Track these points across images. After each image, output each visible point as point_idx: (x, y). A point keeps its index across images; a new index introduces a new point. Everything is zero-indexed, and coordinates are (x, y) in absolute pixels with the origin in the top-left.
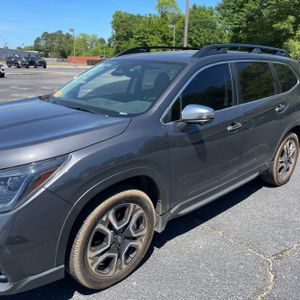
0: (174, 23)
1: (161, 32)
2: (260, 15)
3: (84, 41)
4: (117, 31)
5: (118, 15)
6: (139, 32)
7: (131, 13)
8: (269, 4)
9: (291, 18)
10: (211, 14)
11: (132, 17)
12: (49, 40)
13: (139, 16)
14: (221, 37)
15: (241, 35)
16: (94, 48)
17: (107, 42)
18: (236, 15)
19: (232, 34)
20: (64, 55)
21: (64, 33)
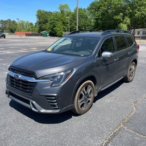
0: (68, 16)
1: (62, 20)
2: (107, 12)
3: (23, 24)
4: (39, 19)
5: (39, 12)
6: (51, 20)
7: (46, 11)
8: (111, 8)
9: (121, 14)
10: (85, 12)
11: (46, 13)
12: (4, 24)
13: (50, 12)
14: (90, 22)
15: (100, 21)
16: (28, 27)
17: (34, 25)
18: (96, 12)
19: (95, 21)
20: (12, 31)
21: (12, 20)
